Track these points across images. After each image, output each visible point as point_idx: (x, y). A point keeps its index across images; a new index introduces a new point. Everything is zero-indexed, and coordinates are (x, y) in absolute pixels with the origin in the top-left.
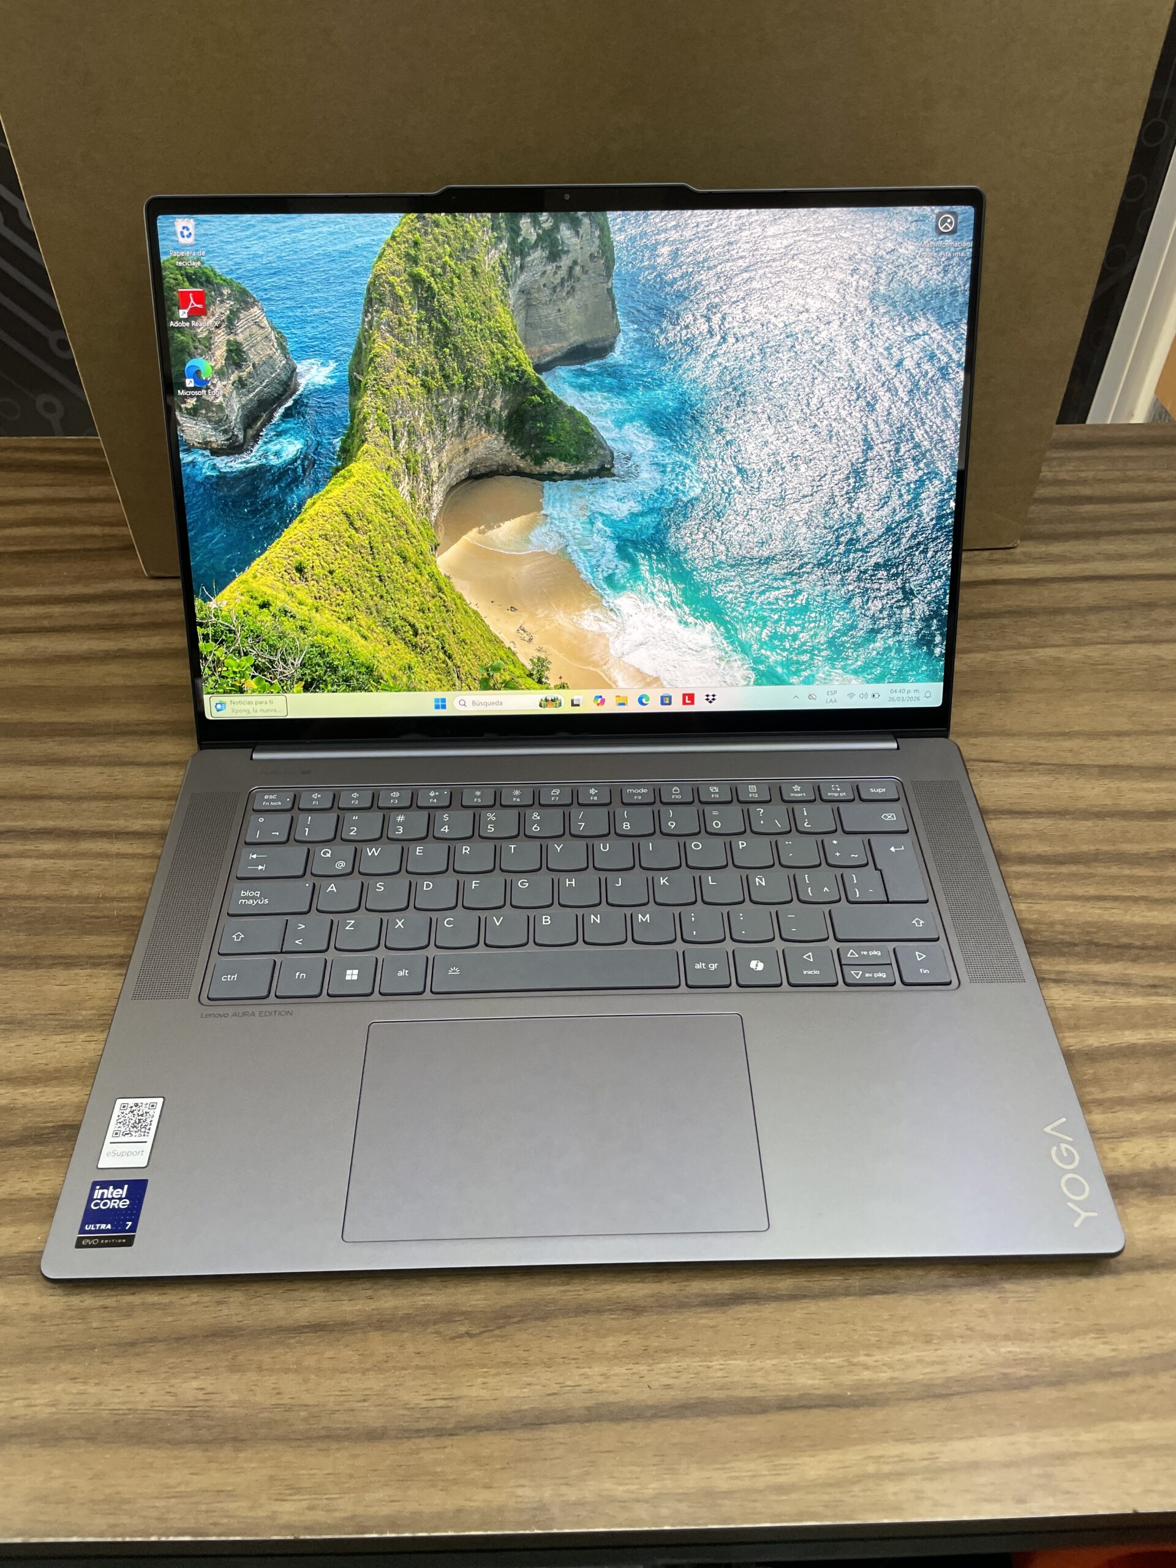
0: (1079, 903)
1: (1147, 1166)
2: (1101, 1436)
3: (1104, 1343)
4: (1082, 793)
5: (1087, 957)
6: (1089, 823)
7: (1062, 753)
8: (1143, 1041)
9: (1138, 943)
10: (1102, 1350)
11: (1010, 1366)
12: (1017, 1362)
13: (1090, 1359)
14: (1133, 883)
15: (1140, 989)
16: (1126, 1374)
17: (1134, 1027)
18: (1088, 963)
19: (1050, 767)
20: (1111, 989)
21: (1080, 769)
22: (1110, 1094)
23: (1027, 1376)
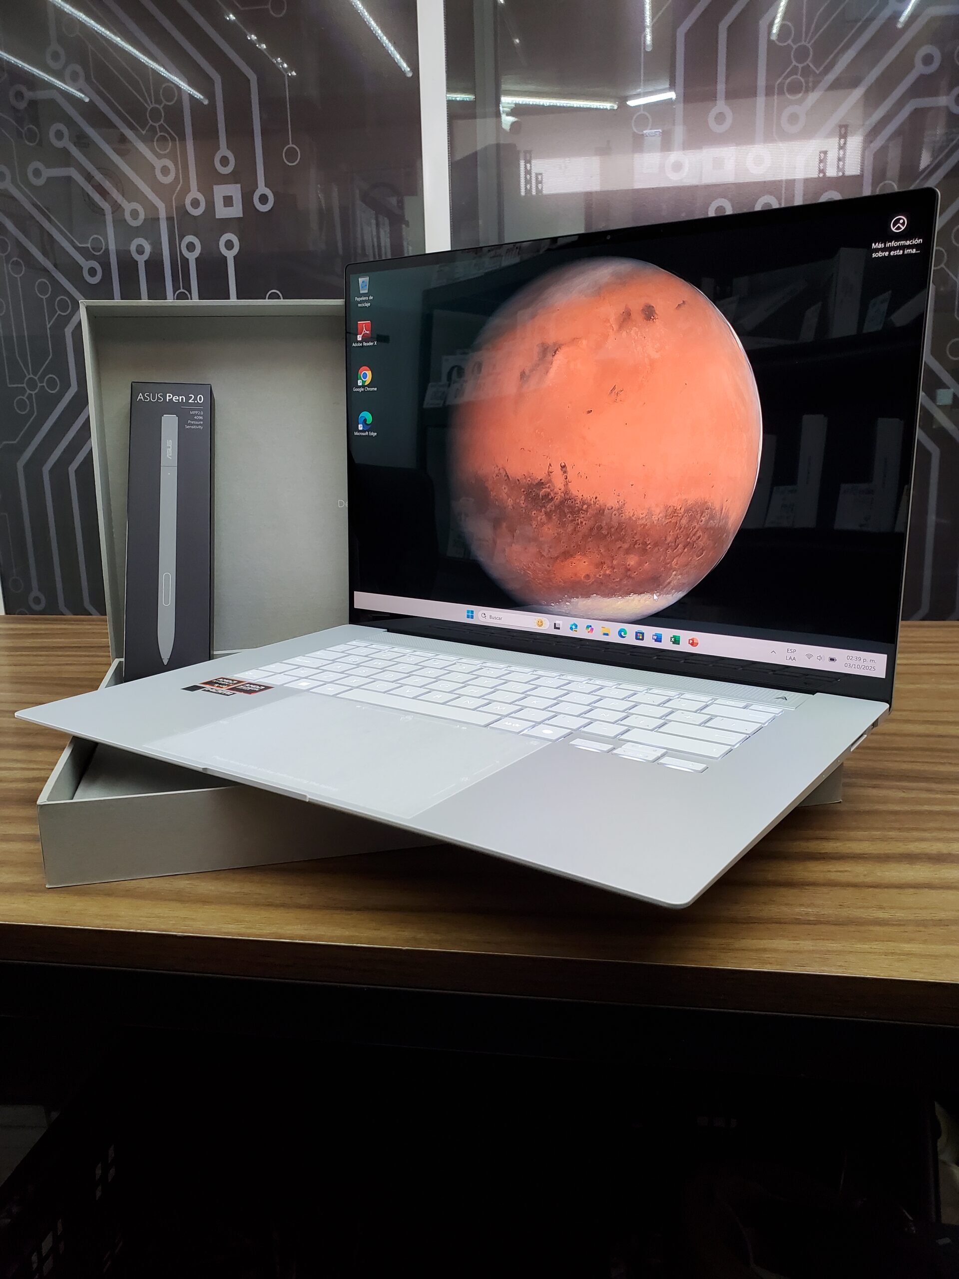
1: (934, 852)
2: (875, 947)
3: (883, 912)
4: (908, 729)
5: (901, 780)
6: (910, 738)
10: (881, 915)
11: (801, 916)
12: (807, 914)
13: (872, 917)
16: (900, 925)
22: (907, 826)
23: (816, 920)
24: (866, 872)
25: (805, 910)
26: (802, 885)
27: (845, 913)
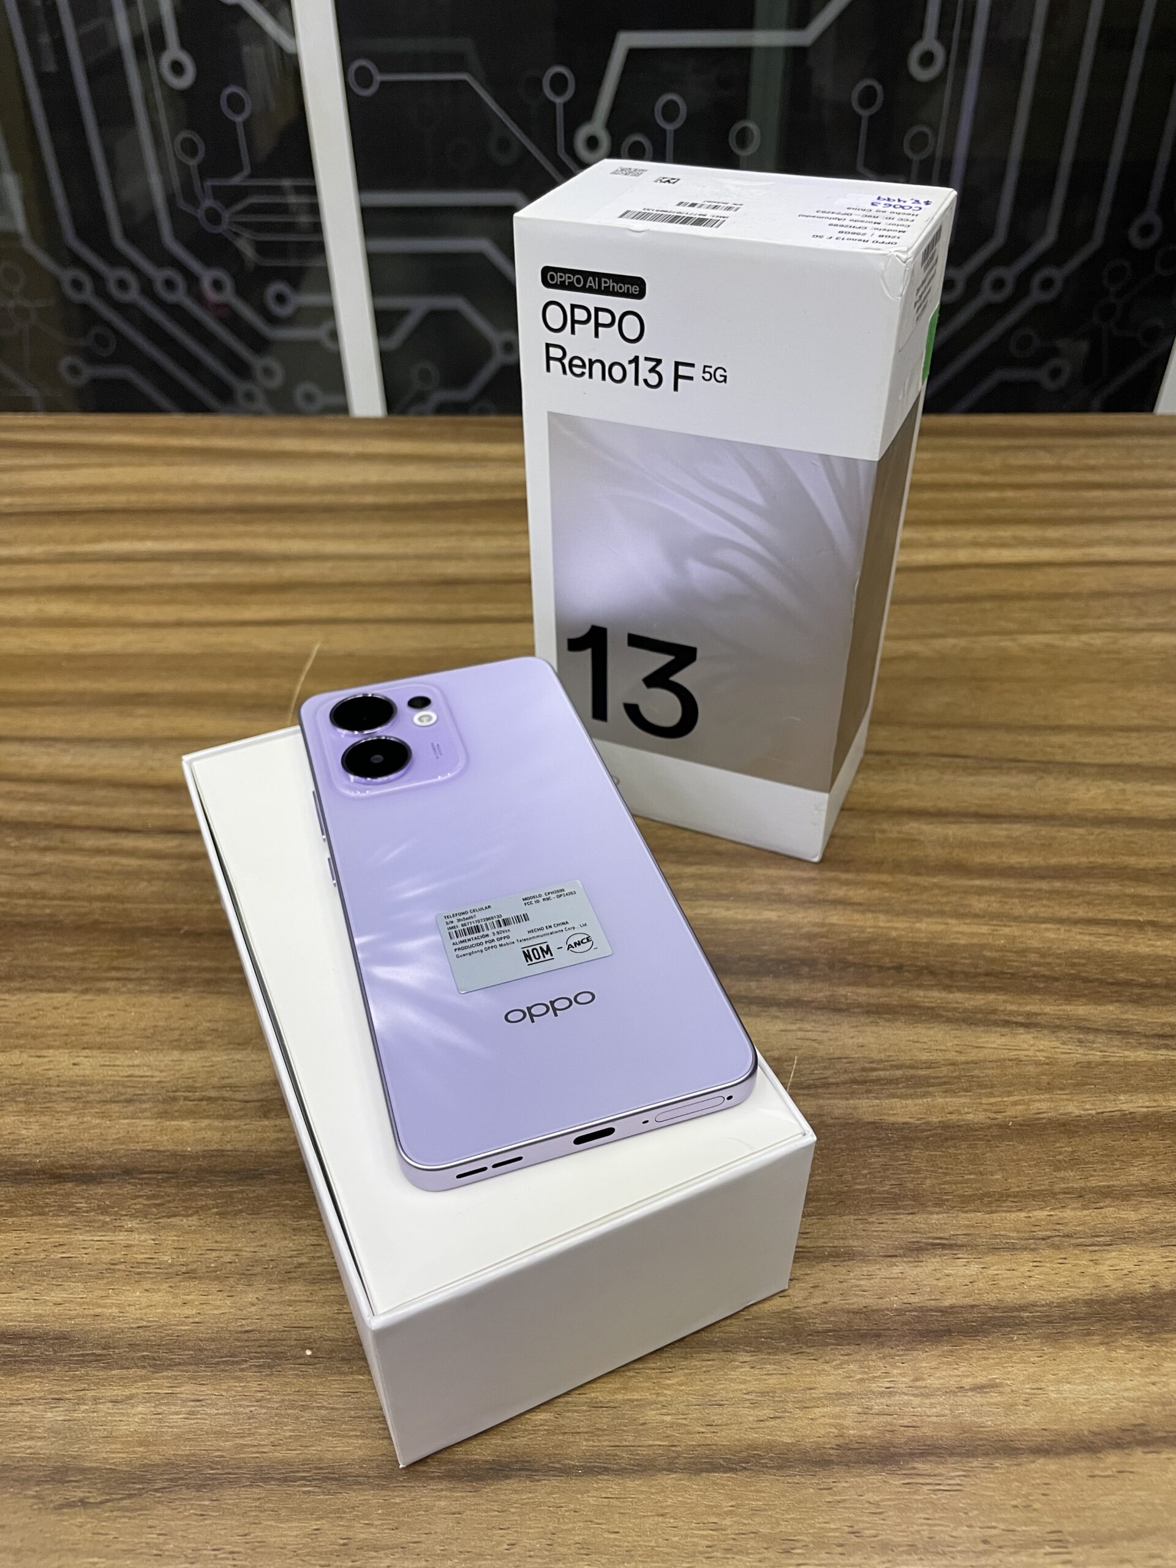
0: (1063, 928)
4: (1075, 795)
5: (1070, 996)
6: (1081, 831)
7: (1049, 749)
8: (1145, 1110)
9: (1142, 980)
14: (1138, 905)
15: (1143, 1040)
17: (1134, 1089)
18: (1069, 1004)
19: (1033, 765)
20: (1101, 1039)
21: (1074, 769)
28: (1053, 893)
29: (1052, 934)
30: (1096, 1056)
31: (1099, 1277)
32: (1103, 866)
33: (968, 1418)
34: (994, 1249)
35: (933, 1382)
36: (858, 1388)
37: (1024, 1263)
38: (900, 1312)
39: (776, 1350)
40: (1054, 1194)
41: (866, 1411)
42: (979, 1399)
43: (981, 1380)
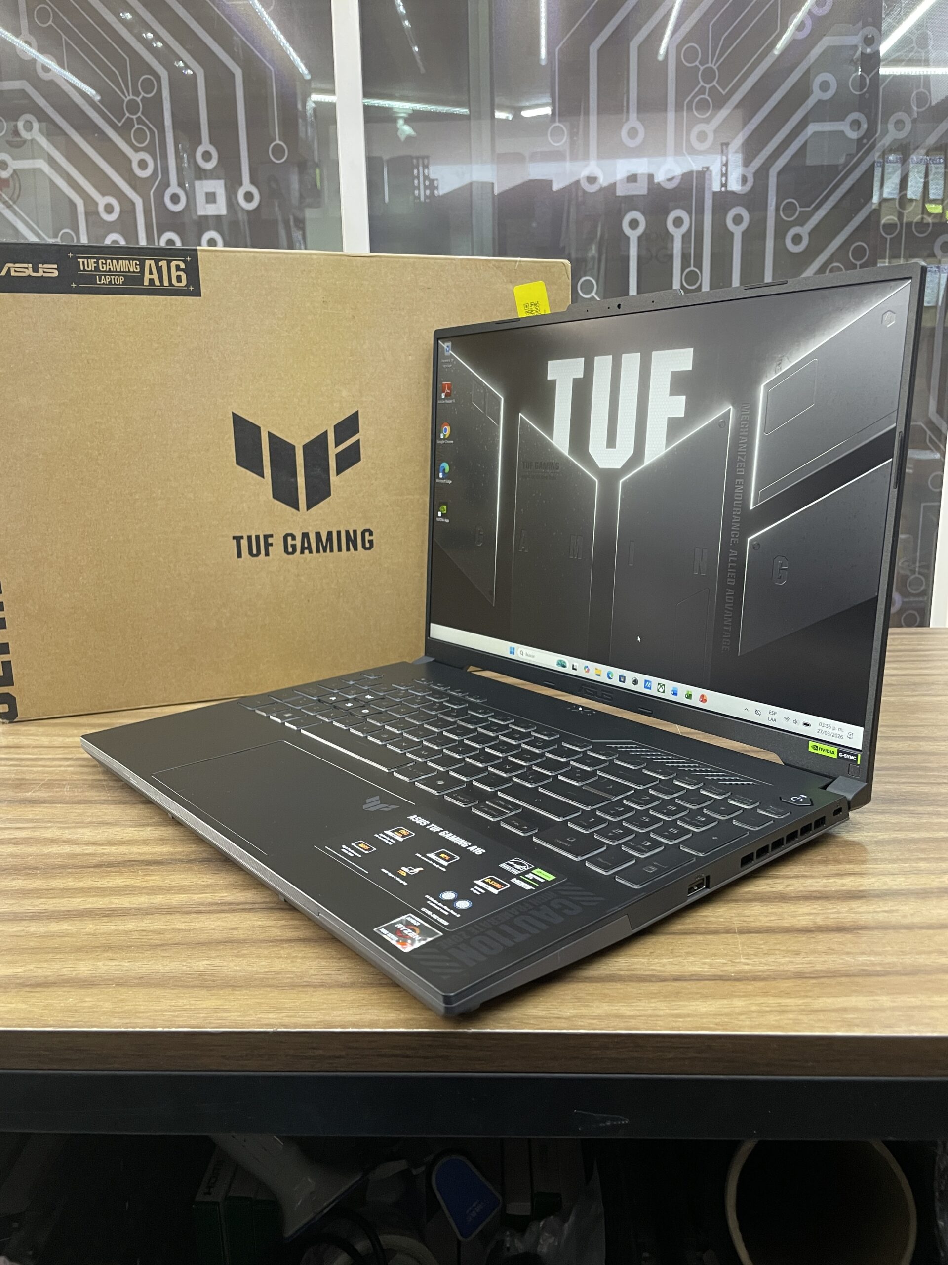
24: (912, 912)
25: (868, 958)
26: (854, 929)
27: (908, 960)
28: (886, 775)
29: (889, 786)
30: (925, 821)
31: (941, 882)
32: (913, 767)
33: (881, 918)
34: (884, 875)
35: (860, 910)
36: (821, 912)
37: (900, 879)
38: (836, 892)
39: (774, 902)
40: (911, 859)
41: (827, 918)
42: (886, 914)
43: (886, 909)
